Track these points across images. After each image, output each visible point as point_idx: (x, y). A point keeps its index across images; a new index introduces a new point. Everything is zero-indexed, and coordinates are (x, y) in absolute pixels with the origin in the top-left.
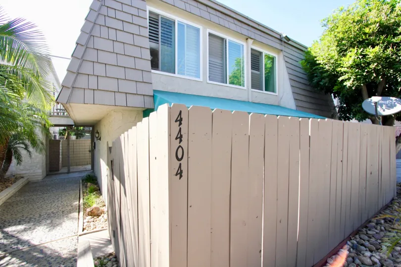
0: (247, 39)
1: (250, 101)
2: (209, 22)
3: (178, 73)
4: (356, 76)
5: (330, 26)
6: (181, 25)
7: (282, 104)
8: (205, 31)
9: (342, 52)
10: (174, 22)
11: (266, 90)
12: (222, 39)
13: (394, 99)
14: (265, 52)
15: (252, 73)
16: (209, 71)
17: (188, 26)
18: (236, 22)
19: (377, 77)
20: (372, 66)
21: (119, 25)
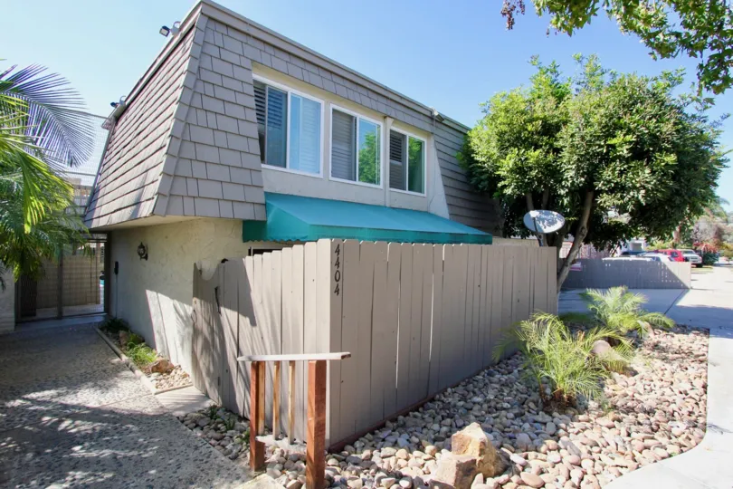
0: (385, 117)
1: (388, 205)
2: (334, 96)
3: (291, 167)
4: (517, 183)
5: (492, 112)
6: (295, 99)
7: (432, 211)
8: (327, 107)
9: (503, 149)
10: (286, 95)
11: (410, 190)
12: (351, 117)
13: (555, 213)
14: (410, 134)
15: (391, 164)
16: (333, 162)
17: (305, 99)
18: (370, 94)
19: (539, 186)
20: (534, 173)
21: (218, 107)
